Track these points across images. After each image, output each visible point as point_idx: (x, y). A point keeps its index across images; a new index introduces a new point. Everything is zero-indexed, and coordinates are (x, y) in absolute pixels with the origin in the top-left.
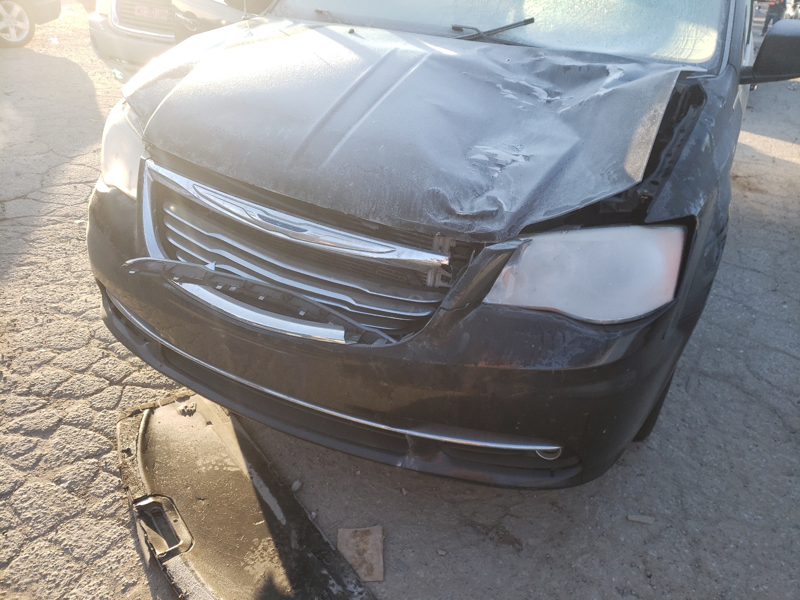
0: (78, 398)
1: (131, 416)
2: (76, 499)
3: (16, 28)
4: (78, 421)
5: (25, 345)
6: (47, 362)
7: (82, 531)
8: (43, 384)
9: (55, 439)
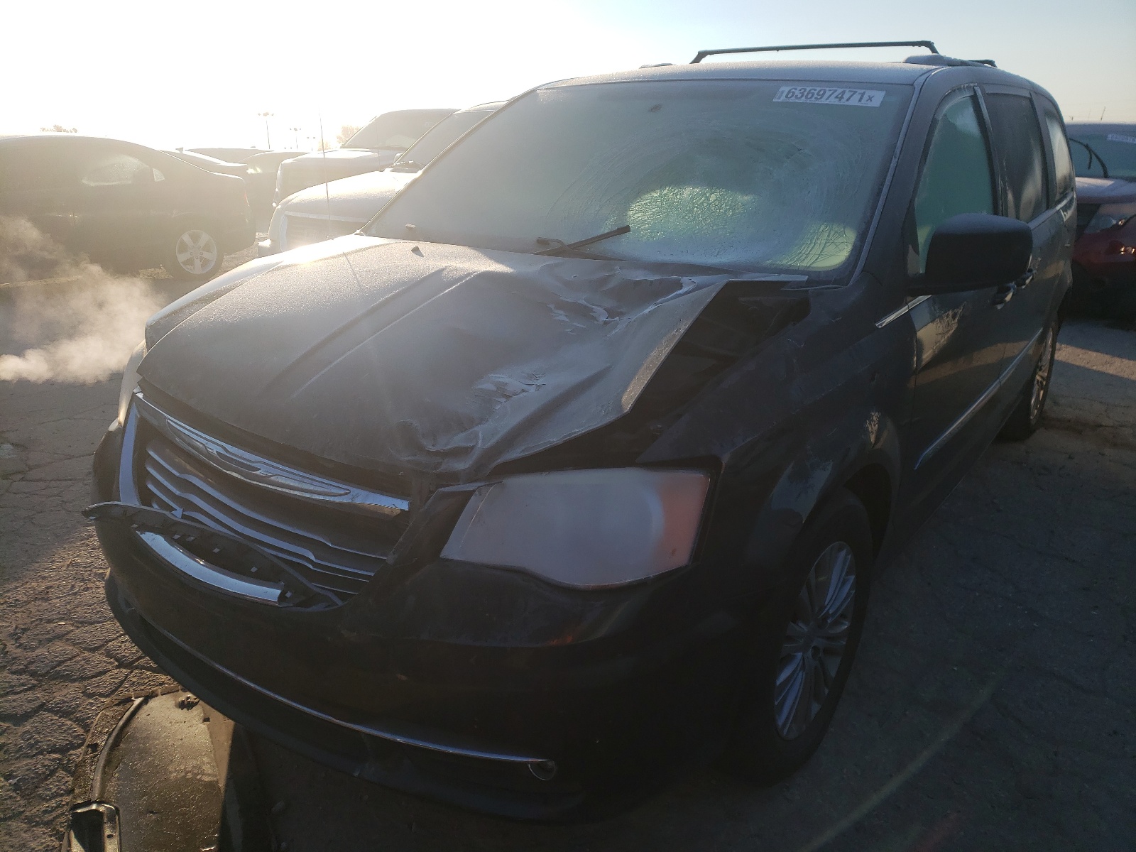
0: (74, 681)
1: (117, 705)
2: (18, 799)
3: (201, 259)
4: (61, 707)
5: (47, 616)
6: (59, 637)
7: (8, 837)
8: (42, 662)
9: (28, 726)
